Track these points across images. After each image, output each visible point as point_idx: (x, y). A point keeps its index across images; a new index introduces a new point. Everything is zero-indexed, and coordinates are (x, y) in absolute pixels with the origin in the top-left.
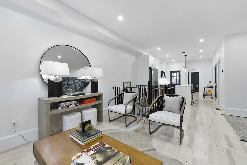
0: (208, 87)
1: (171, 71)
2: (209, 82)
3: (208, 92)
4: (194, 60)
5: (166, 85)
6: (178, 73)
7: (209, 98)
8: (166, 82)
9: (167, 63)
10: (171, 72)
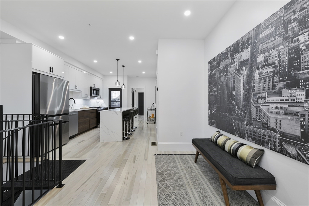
0: (151, 110)
1: (109, 89)
2: (153, 104)
3: (151, 116)
4: (138, 76)
5: (97, 109)
6: (119, 91)
7: (153, 123)
8: (102, 105)
9: (104, 76)
10: (111, 90)
